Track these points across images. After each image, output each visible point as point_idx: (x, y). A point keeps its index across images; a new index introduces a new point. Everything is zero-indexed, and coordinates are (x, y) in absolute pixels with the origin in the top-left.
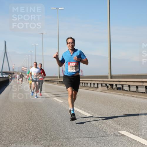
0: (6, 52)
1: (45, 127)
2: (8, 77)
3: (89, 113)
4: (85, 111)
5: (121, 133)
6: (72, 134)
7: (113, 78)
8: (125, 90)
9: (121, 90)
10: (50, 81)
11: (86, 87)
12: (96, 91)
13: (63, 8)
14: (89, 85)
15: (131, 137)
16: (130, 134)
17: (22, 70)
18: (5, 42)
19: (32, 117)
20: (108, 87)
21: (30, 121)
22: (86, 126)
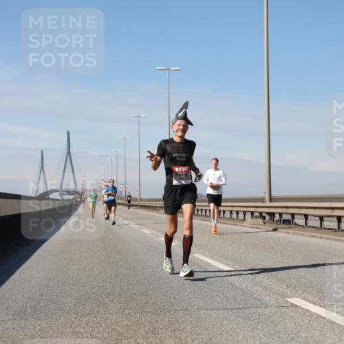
0: (69, 152)
3: (227, 265)
4: (220, 261)
5: (290, 302)
6: (195, 303)
7: (274, 202)
8: (298, 223)
9: (290, 224)
10: (153, 207)
11: (221, 218)
12: (241, 226)
13: (178, 68)
14: (227, 215)
15: (310, 309)
16: (307, 303)
17: (100, 187)
18: (68, 133)
20: (264, 218)
22: (222, 288)
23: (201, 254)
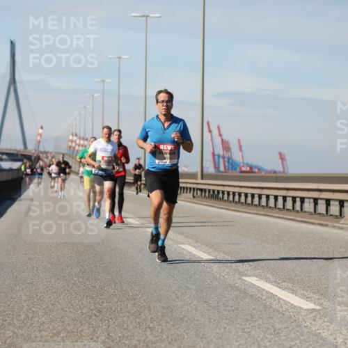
0: (13, 81)
1: (151, 338)
2: (19, 169)
3: (308, 298)
4: (293, 292)
11: (297, 211)
12: (334, 227)
14: (309, 206)
17: (70, 147)
19: (105, 305)
21: (95, 316)
22: (298, 342)
23: (259, 277)
